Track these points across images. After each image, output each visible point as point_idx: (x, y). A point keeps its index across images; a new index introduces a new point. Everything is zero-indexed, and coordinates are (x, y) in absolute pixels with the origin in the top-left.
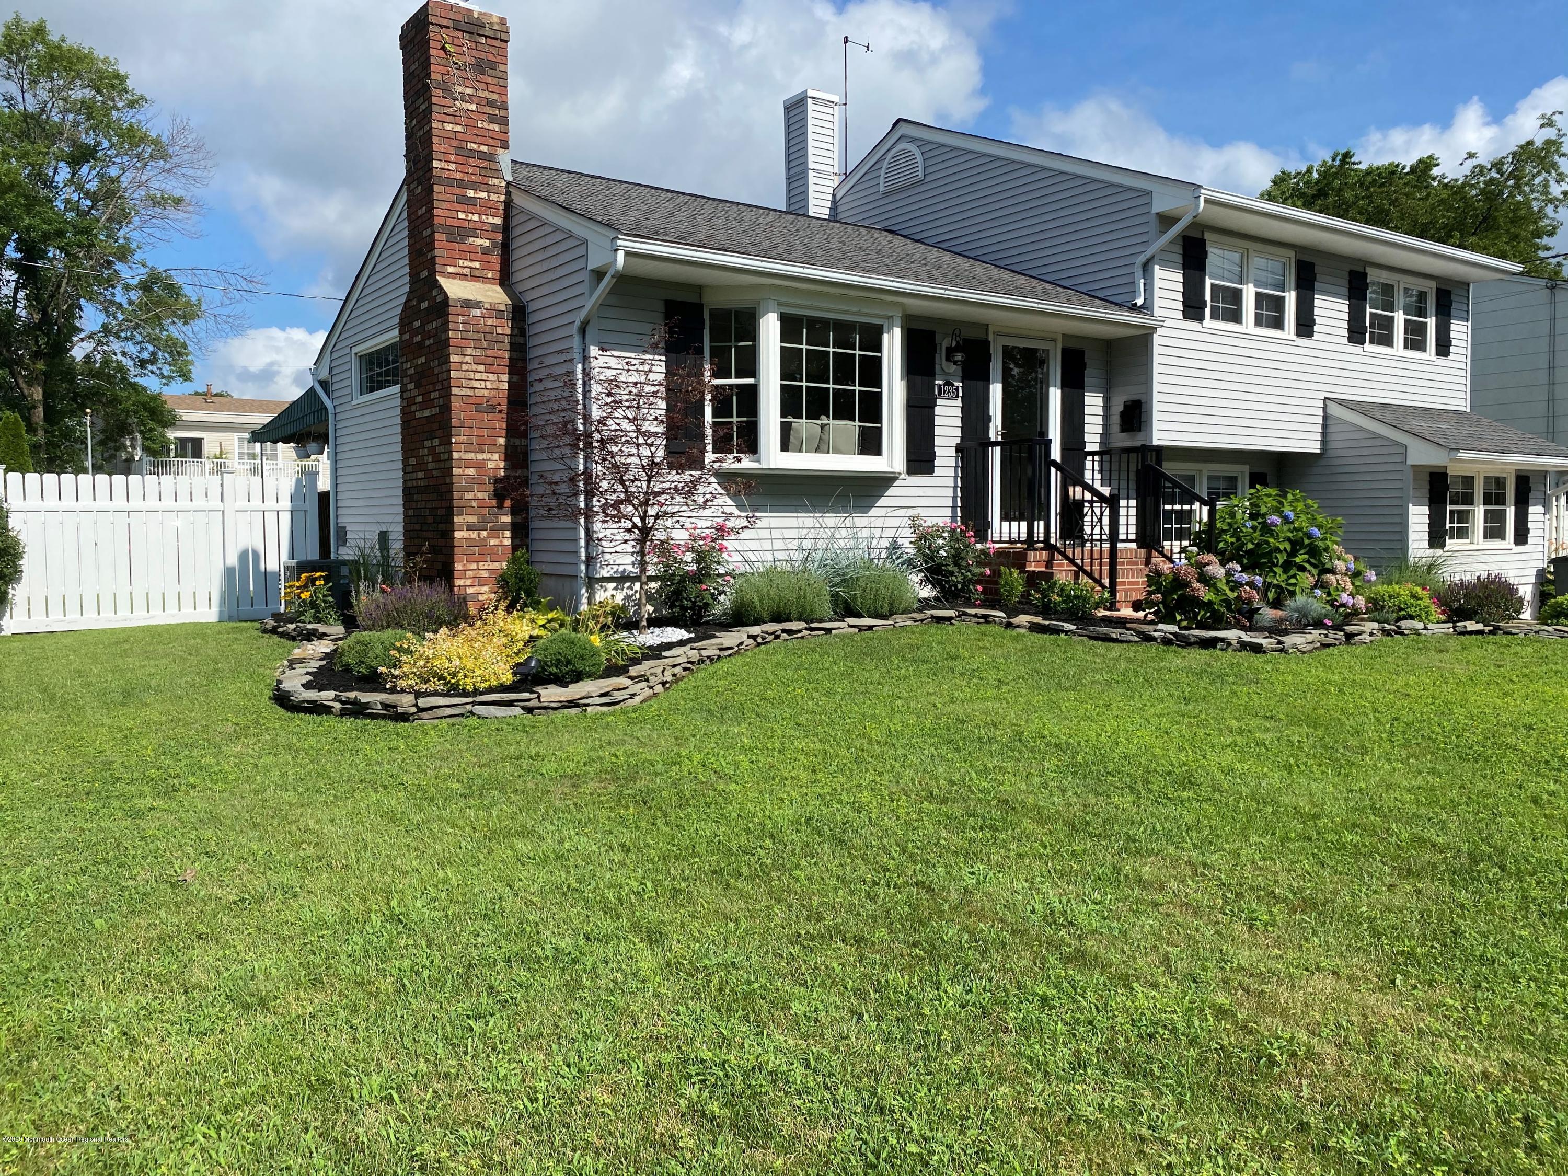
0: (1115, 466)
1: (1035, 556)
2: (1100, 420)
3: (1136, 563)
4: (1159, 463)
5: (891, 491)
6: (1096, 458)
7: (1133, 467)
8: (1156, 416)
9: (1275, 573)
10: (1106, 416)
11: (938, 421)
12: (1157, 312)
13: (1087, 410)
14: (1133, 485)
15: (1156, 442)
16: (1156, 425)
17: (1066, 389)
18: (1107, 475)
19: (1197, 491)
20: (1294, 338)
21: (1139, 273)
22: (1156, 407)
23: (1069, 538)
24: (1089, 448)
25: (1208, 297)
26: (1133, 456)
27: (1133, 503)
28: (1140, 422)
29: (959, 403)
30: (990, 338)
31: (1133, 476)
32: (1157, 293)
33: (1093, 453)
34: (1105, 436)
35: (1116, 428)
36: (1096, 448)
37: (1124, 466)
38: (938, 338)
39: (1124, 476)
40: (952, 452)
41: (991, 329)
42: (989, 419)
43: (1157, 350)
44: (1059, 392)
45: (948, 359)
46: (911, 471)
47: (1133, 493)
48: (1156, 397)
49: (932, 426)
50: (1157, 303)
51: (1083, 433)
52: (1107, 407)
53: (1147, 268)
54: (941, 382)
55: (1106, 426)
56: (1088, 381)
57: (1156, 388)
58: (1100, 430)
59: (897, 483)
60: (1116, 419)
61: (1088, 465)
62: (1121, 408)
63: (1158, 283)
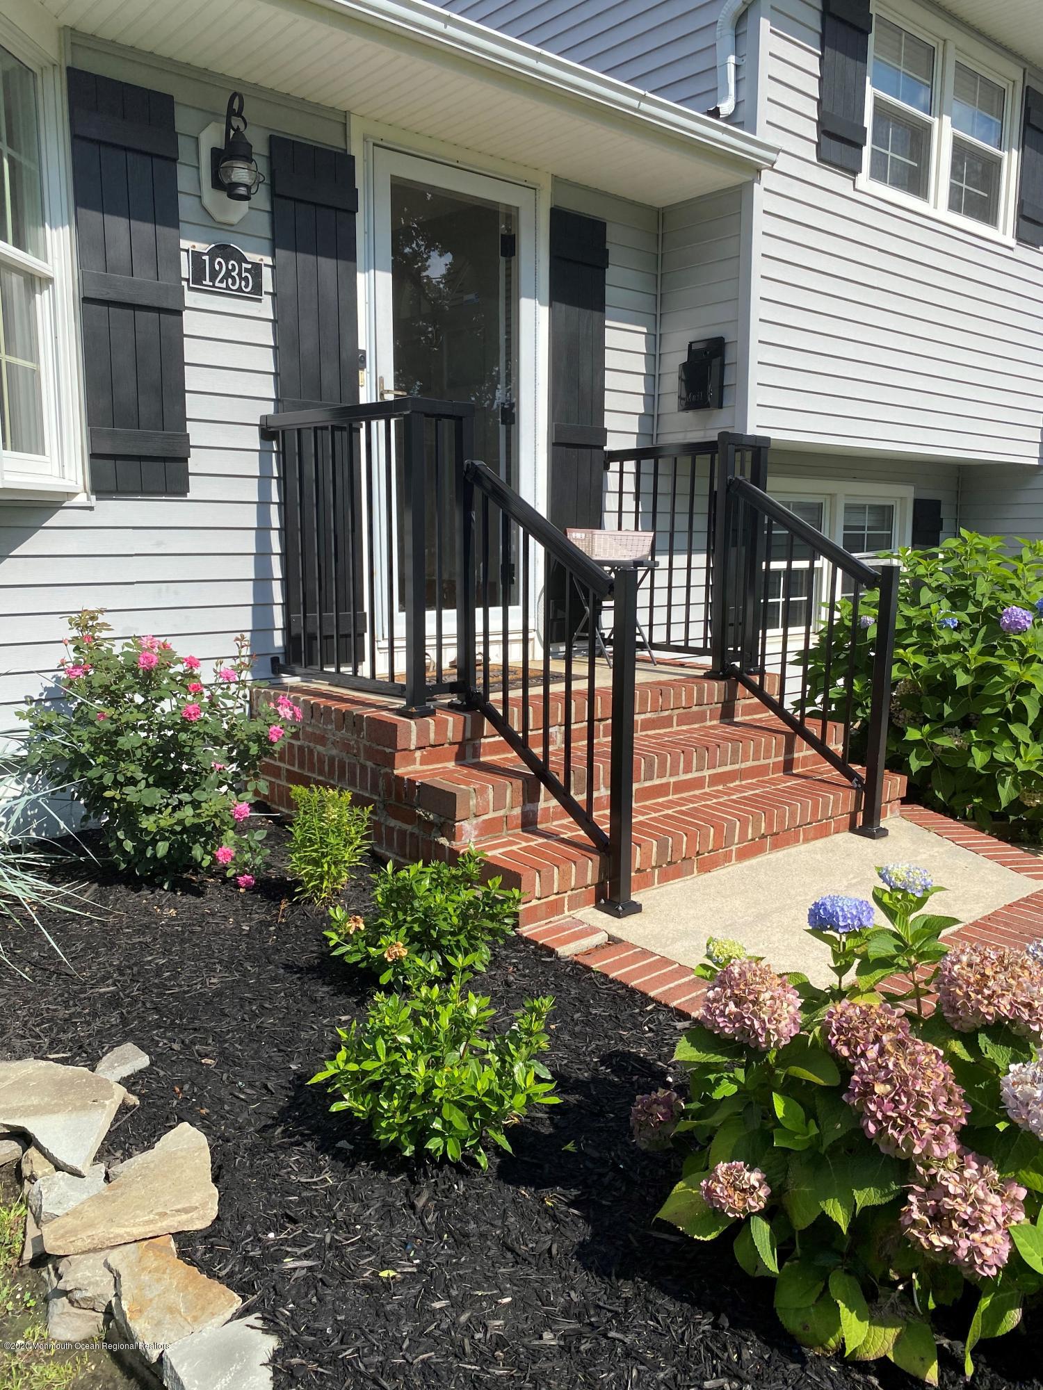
0: (664, 485)
1: (423, 732)
2: (639, 384)
3: (701, 717)
4: (759, 477)
5: (37, 543)
6: (630, 466)
7: (702, 487)
8: (755, 375)
9: (1014, 740)
10: (653, 377)
11: (192, 351)
12: (765, 134)
13: (611, 359)
14: (701, 523)
15: (752, 430)
16: (755, 395)
17: (557, 305)
18: (646, 501)
19: (825, 534)
20: (1012, 242)
21: (725, 38)
22: (756, 353)
23: (560, 640)
24: (613, 444)
25: (868, 122)
26: (703, 461)
27: (700, 560)
28: (721, 387)
29: (265, 308)
30: (356, 149)
31: (702, 504)
32: (766, 89)
33: (621, 456)
34: (651, 418)
35: (671, 402)
36: (630, 443)
37: (683, 484)
38: (184, 121)
39: (682, 505)
40: (253, 439)
41: (356, 129)
42: (359, 360)
43: (760, 223)
44: (544, 312)
45: (217, 184)
46: (104, 487)
47: (701, 539)
48: (757, 332)
49: (177, 364)
50: (765, 112)
51: (601, 410)
52: (654, 356)
53: (742, 23)
54: (202, 247)
55: (652, 397)
56: (612, 294)
57: (758, 310)
58: (638, 405)
59: (58, 519)
60: (672, 383)
61: (612, 479)
62: (683, 357)
63: (767, 66)
